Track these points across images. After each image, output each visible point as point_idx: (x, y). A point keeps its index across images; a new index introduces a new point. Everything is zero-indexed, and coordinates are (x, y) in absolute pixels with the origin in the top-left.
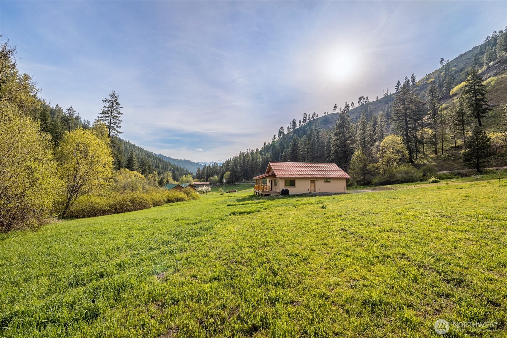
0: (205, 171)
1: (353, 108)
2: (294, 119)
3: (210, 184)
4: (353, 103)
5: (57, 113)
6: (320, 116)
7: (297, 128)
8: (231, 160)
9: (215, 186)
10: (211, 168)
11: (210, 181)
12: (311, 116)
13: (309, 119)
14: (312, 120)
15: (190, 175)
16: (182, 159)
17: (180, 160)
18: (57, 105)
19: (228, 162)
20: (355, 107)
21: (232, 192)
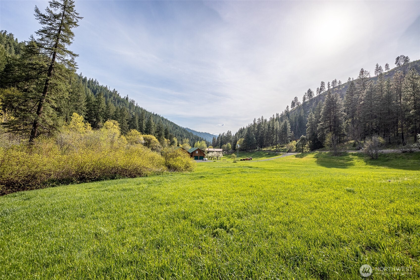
0: (220, 139)
1: (387, 71)
2: (310, 89)
3: (223, 151)
4: (387, 65)
5: (113, 95)
6: (343, 83)
7: (314, 96)
8: (244, 129)
9: (227, 153)
10: (225, 137)
11: (224, 148)
12: (331, 84)
13: (329, 87)
14: (332, 87)
15: (204, 141)
16: (203, 132)
17: (202, 133)
18: (114, 90)
19: (241, 131)
20: (390, 69)
21: (246, 160)
